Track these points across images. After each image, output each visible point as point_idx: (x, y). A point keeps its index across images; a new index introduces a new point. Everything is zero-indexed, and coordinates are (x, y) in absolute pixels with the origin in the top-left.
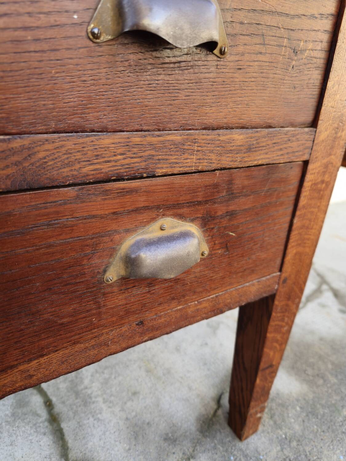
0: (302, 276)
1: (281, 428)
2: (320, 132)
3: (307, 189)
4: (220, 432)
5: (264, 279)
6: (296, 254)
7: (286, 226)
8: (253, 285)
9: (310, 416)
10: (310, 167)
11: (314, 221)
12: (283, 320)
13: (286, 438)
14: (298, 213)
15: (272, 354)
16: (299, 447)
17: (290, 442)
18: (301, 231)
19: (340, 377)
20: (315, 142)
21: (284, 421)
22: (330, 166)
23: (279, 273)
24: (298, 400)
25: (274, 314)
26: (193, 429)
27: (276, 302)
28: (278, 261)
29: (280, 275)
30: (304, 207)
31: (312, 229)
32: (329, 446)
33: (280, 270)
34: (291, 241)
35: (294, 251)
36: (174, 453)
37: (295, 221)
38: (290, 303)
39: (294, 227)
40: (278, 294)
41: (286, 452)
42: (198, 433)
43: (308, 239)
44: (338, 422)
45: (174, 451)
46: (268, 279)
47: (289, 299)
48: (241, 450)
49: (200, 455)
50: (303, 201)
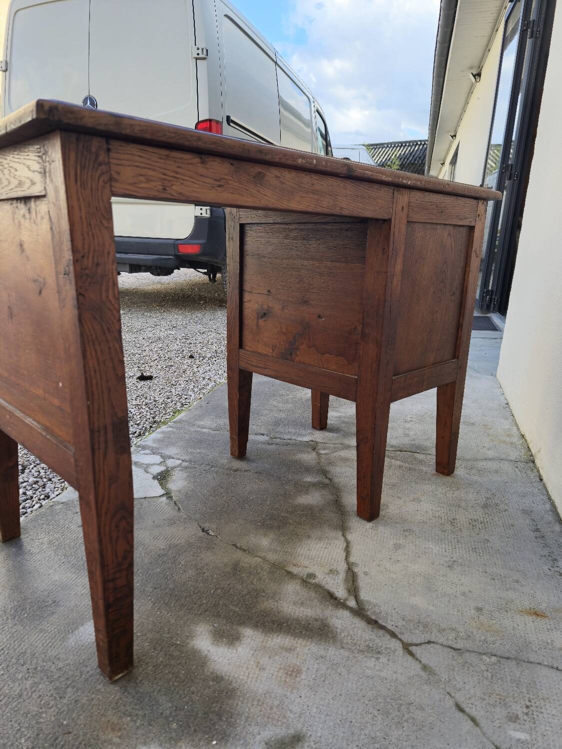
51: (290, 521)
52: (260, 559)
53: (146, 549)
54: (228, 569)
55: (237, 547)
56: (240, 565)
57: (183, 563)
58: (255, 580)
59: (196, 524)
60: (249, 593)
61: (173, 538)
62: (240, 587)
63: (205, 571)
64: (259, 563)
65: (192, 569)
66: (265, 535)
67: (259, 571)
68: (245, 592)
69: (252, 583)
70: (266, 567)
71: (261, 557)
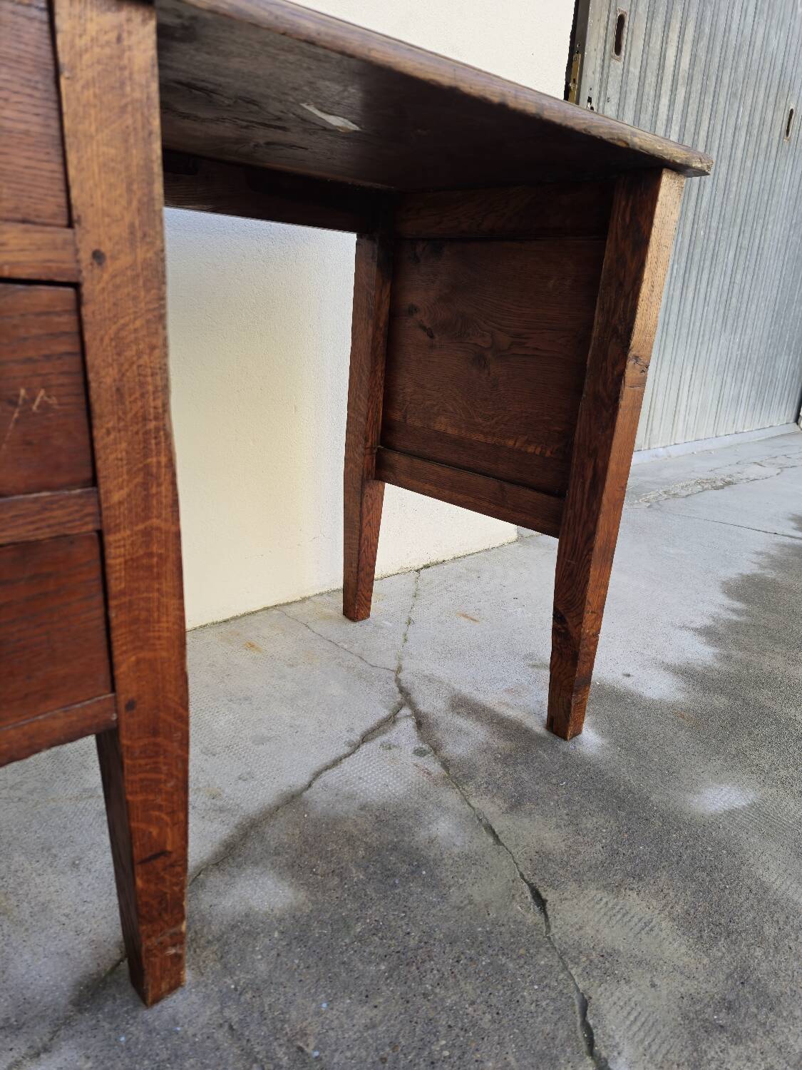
0: (170, 695)
1: (232, 974)
2: (108, 492)
3: (118, 567)
4: (115, 999)
5: (78, 706)
6: (138, 662)
7: (100, 623)
8: (54, 718)
9: (295, 943)
10: (109, 538)
11: (158, 610)
12: (156, 769)
13: (236, 989)
14: (113, 603)
15: (154, 831)
16: (254, 999)
17: (240, 994)
18: (134, 627)
19: (372, 869)
20: (104, 505)
21: (242, 959)
22: (155, 533)
23: (110, 695)
24: (280, 920)
25: (127, 762)
26: (63, 1001)
27: (125, 742)
28: (103, 677)
29: (115, 697)
30: (122, 593)
31: (159, 622)
32: (309, 989)
33: (113, 690)
34: (115, 644)
35: (133, 659)
36: (11, 1050)
37: (113, 614)
38: (160, 740)
39: (114, 623)
40: (123, 726)
41: (227, 1013)
42: (70, 1007)
43: (159, 638)
44: (341, 947)
45: (12, 1046)
46: (88, 706)
47: (155, 733)
48: (145, 1023)
49: (63, 1043)
50: (115, 586)
51: (361, 853)
52: (472, 802)
53: (665, 905)
54: (528, 806)
55: (496, 837)
56: (506, 806)
57: (599, 847)
58: (498, 776)
59: (554, 930)
60: (516, 764)
61: (613, 908)
62: (524, 775)
63: (566, 817)
64: (476, 797)
65: (586, 828)
66: (432, 841)
67: (485, 785)
68: (519, 767)
69: (505, 775)
70: (470, 788)
71: (469, 804)
